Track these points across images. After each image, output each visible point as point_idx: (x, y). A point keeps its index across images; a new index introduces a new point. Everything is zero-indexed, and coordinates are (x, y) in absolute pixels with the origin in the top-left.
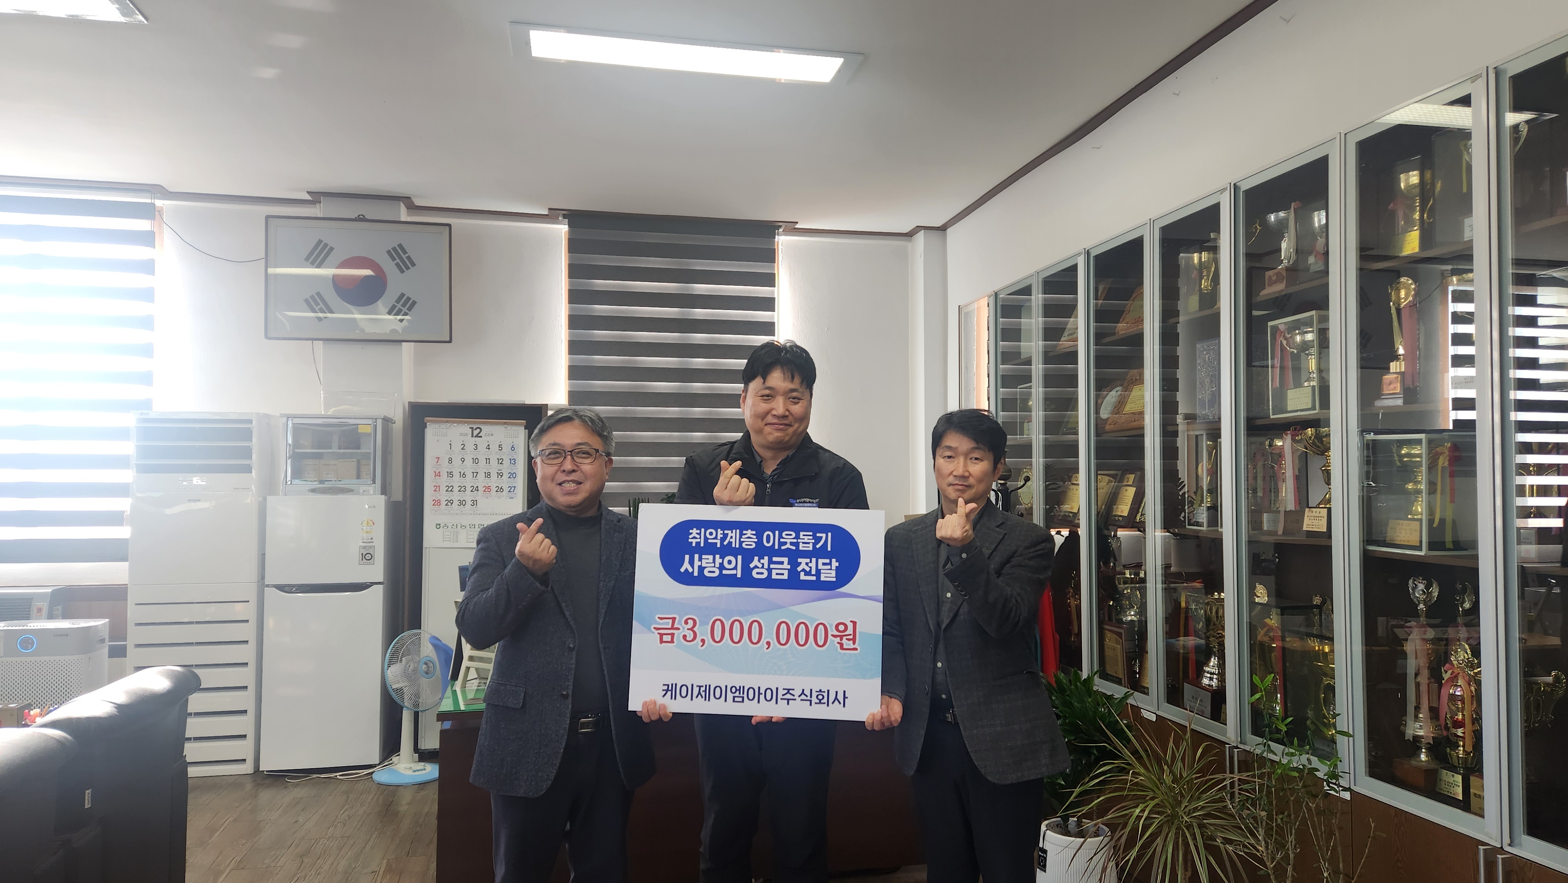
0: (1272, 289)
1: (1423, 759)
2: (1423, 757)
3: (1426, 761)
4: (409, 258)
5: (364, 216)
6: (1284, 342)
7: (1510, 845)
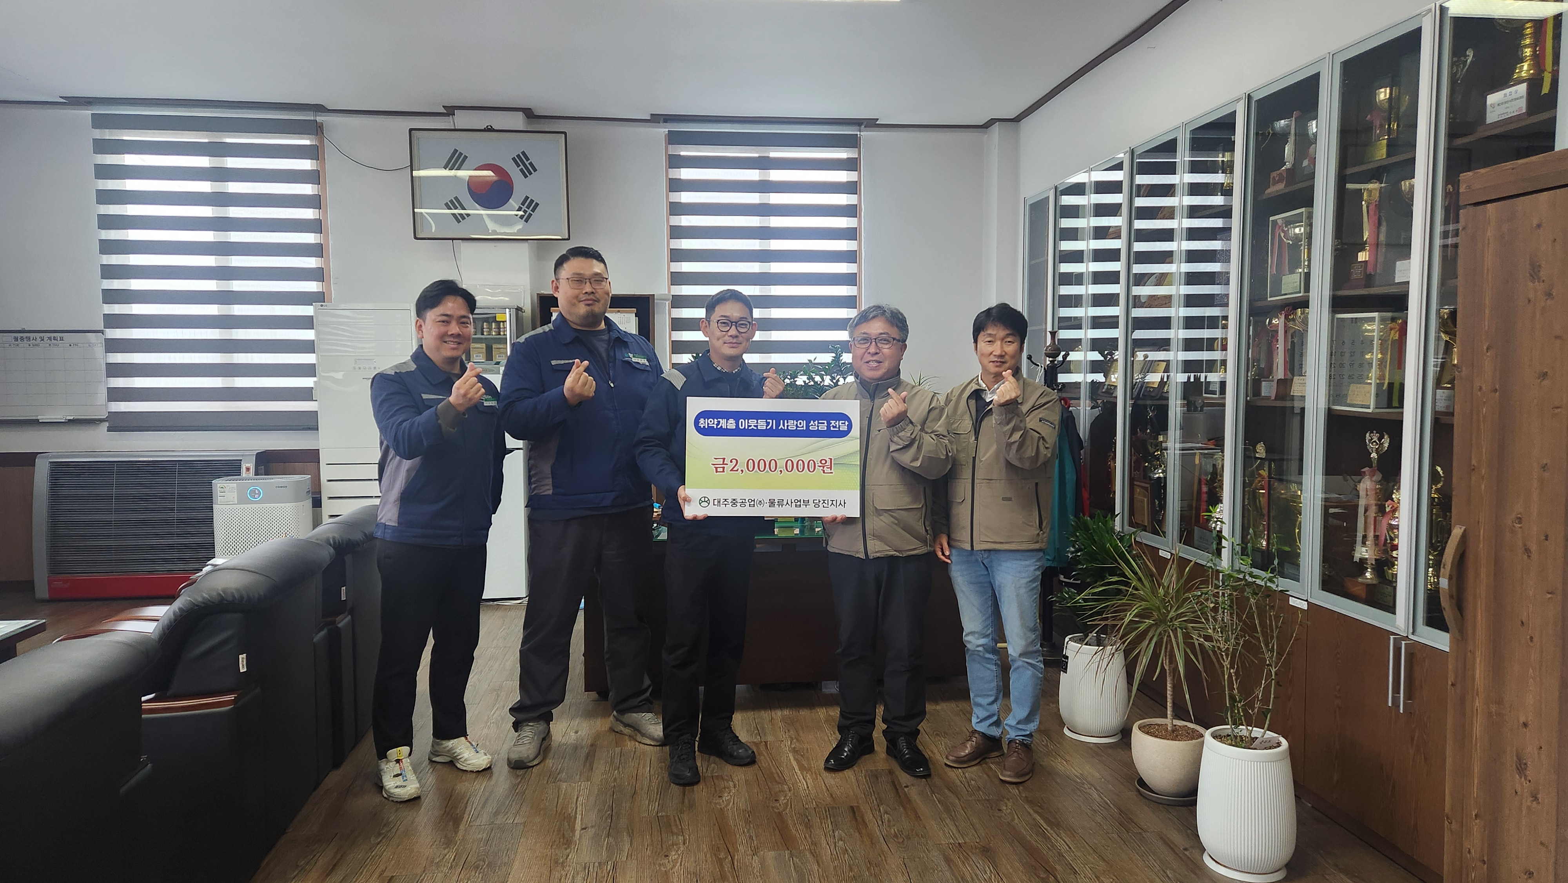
0: (1276, 188)
1: (1369, 577)
2: (1368, 575)
3: (1371, 579)
4: (531, 164)
5: (491, 127)
6: (1282, 235)
7: (1413, 633)
